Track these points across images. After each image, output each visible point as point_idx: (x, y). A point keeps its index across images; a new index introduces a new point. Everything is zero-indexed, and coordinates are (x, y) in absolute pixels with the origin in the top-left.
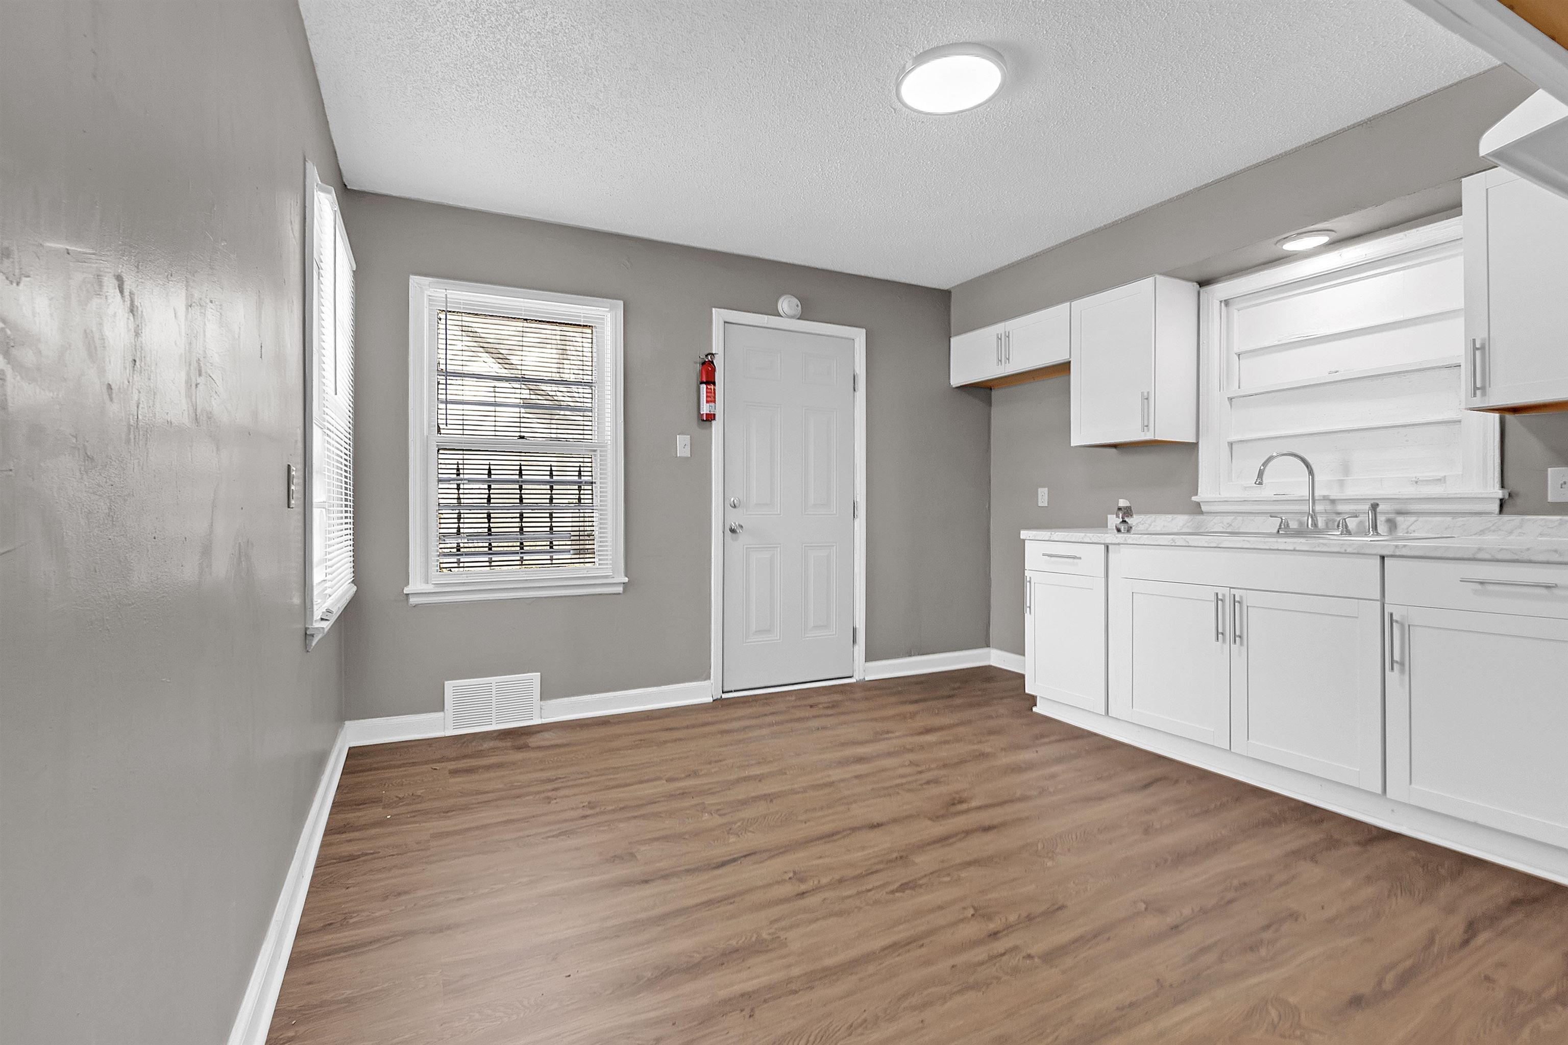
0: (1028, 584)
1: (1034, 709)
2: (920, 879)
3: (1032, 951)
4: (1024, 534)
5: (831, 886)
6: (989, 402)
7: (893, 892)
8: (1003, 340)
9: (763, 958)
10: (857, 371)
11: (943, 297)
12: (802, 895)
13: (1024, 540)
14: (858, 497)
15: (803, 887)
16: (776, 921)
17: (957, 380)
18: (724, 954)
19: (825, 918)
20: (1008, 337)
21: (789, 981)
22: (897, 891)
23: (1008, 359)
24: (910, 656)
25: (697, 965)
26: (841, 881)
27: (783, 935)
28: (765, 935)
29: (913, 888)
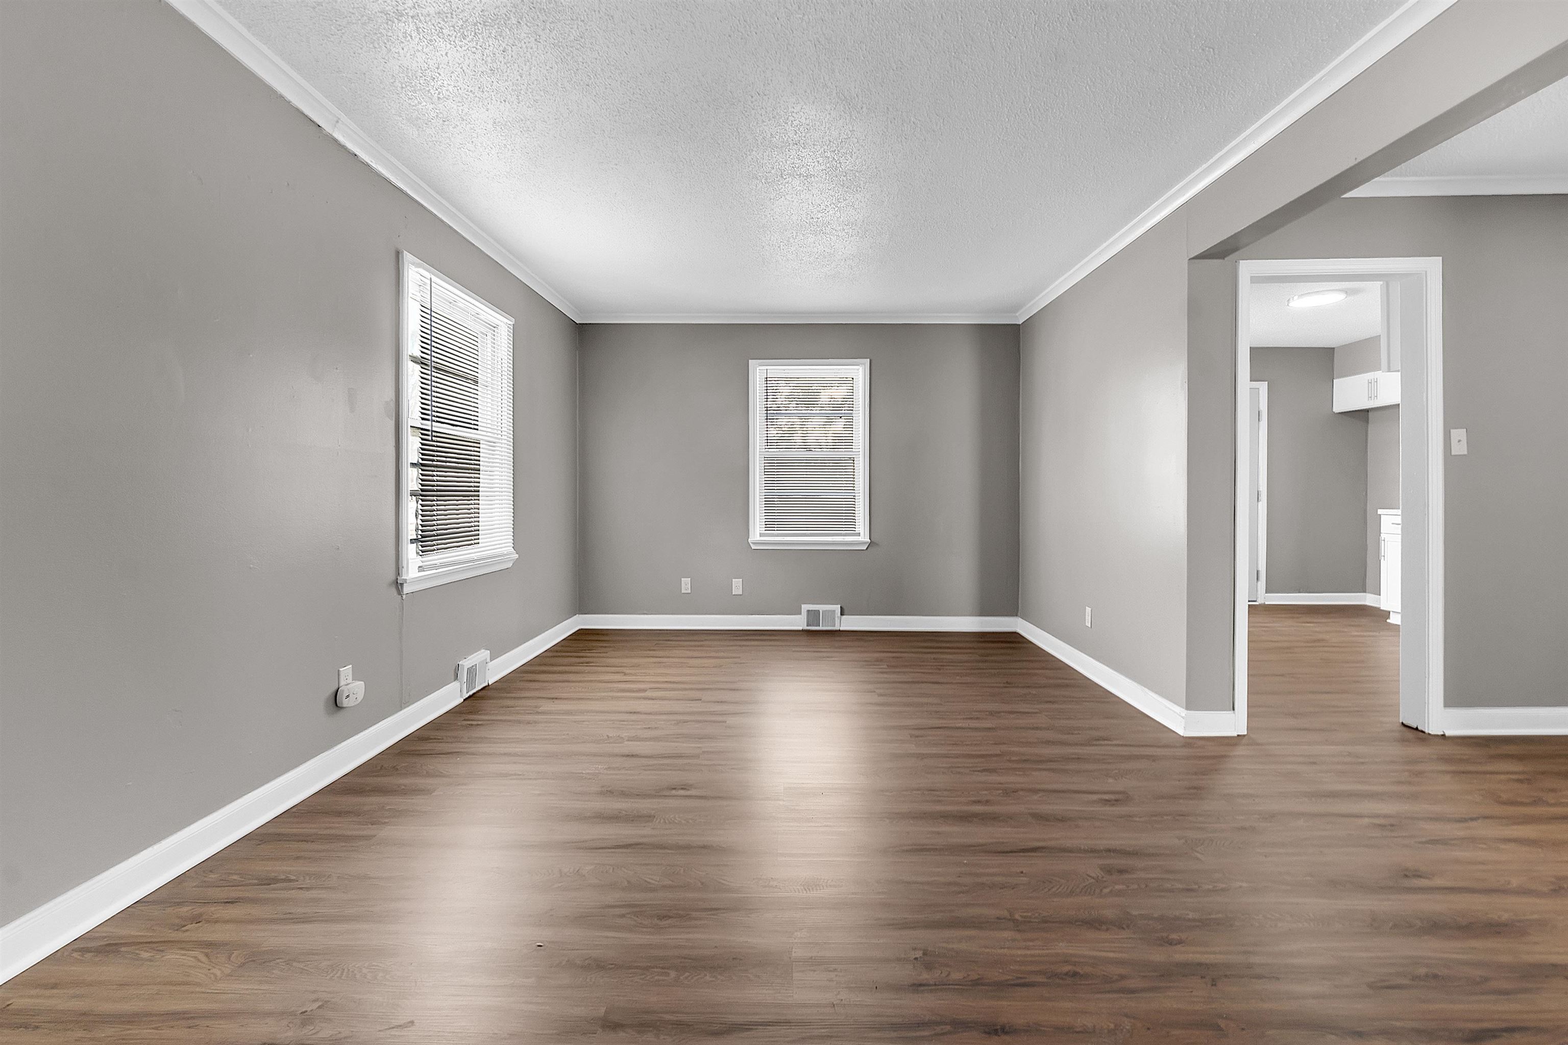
0: (1383, 542)
1: (1388, 621)
4: (1380, 511)
6: (1367, 421)
8: (1372, 383)
10: (1261, 408)
11: (1329, 352)
13: (1380, 515)
14: (1261, 488)
17: (1337, 408)
20: (1377, 382)
23: (1377, 396)
24: (1300, 592)
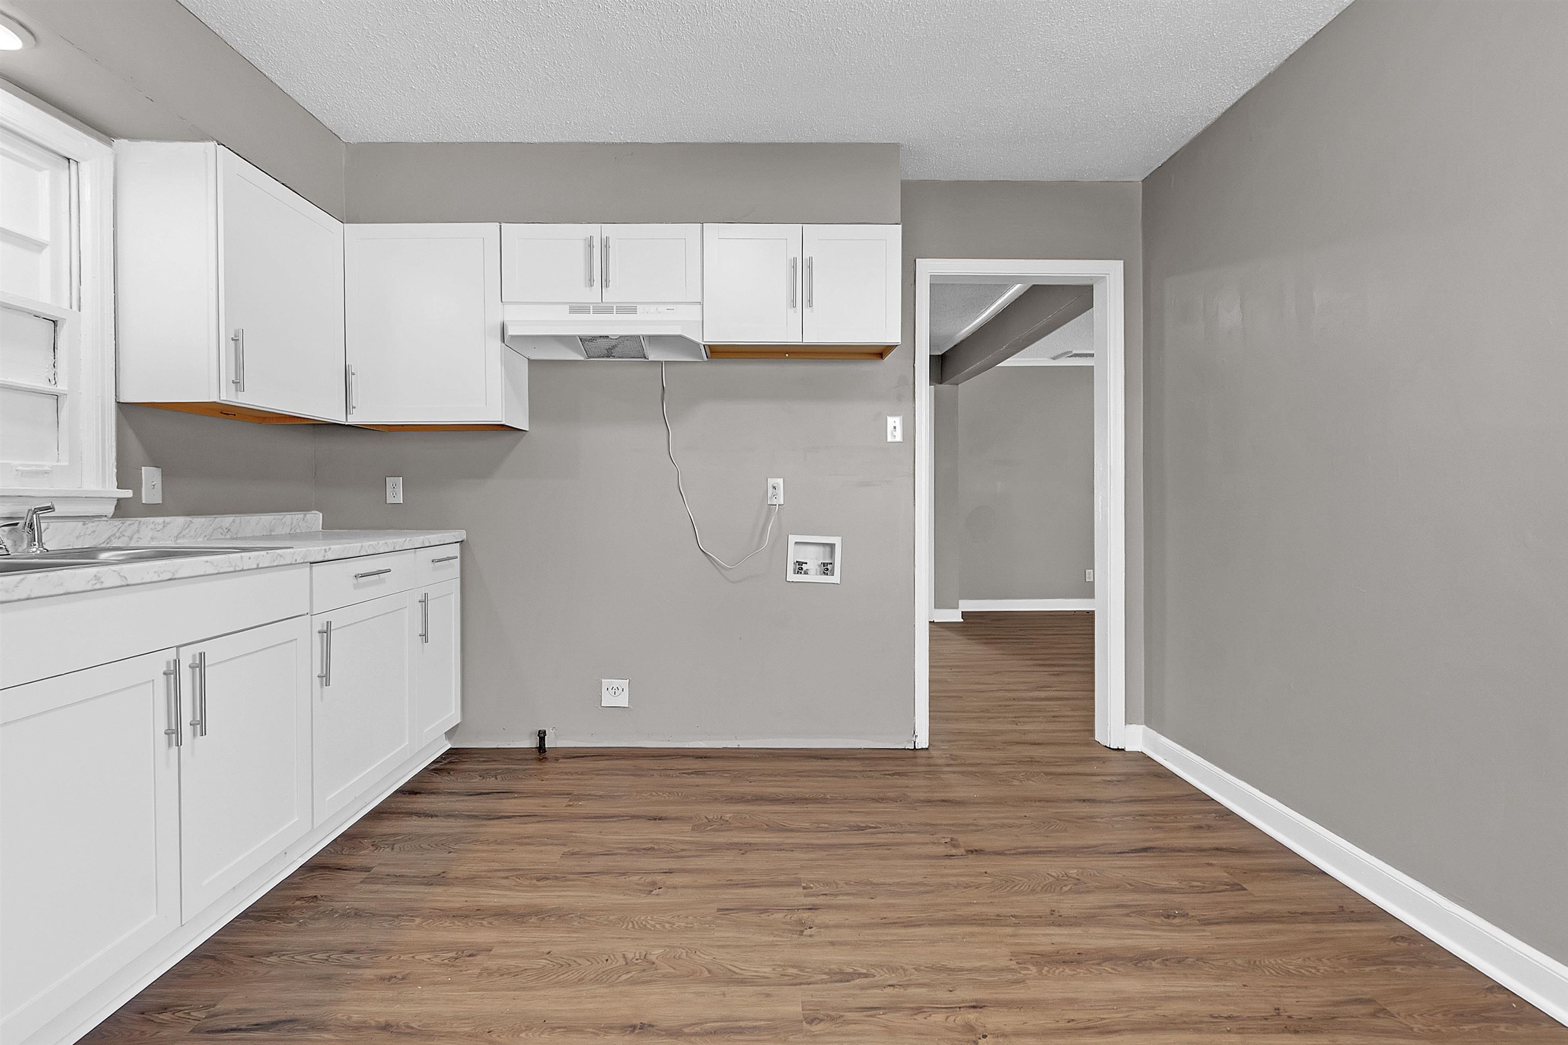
2: (823, 982)
3: (801, 890)
5: (935, 1007)
7: (866, 976)
9: (1039, 949)
12: (976, 1006)
15: (972, 1016)
16: (1017, 982)
18: (1079, 962)
19: (962, 970)
21: (1016, 925)
22: (860, 975)
25: (1106, 960)
26: (919, 1010)
27: (1013, 965)
28: (1034, 970)
29: (841, 972)
